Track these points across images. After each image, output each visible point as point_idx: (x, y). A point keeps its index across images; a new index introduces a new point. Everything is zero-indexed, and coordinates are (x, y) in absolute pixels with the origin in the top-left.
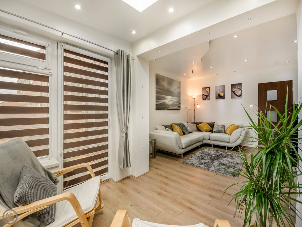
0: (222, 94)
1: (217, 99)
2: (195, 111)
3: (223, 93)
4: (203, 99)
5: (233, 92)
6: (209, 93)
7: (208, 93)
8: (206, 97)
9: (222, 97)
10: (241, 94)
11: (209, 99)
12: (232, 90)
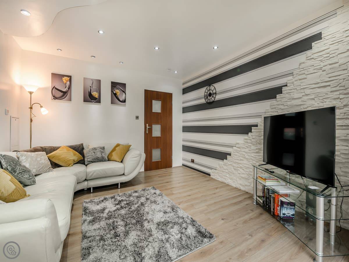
0: (95, 94)
1: (85, 100)
2: (31, 120)
3: (97, 93)
4: (54, 96)
5: (114, 93)
6: (70, 88)
7: (67, 87)
8: (61, 94)
9: (96, 99)
10: (125, 100)
11: (70, 100)
12: (112, 91)
